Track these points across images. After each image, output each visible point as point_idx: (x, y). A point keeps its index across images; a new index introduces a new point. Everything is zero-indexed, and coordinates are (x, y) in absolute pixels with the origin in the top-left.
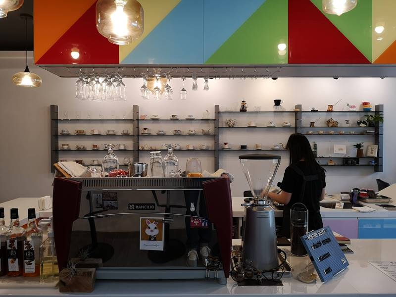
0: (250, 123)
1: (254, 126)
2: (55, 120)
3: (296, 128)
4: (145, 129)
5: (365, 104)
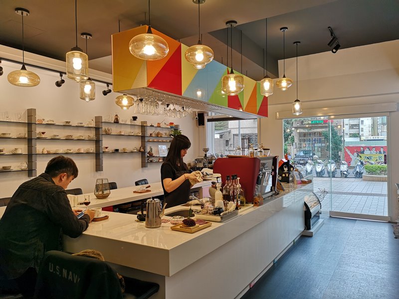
0: (120, 132)
3: (143, 137)
4: (43, 133)
5: (172, 124)
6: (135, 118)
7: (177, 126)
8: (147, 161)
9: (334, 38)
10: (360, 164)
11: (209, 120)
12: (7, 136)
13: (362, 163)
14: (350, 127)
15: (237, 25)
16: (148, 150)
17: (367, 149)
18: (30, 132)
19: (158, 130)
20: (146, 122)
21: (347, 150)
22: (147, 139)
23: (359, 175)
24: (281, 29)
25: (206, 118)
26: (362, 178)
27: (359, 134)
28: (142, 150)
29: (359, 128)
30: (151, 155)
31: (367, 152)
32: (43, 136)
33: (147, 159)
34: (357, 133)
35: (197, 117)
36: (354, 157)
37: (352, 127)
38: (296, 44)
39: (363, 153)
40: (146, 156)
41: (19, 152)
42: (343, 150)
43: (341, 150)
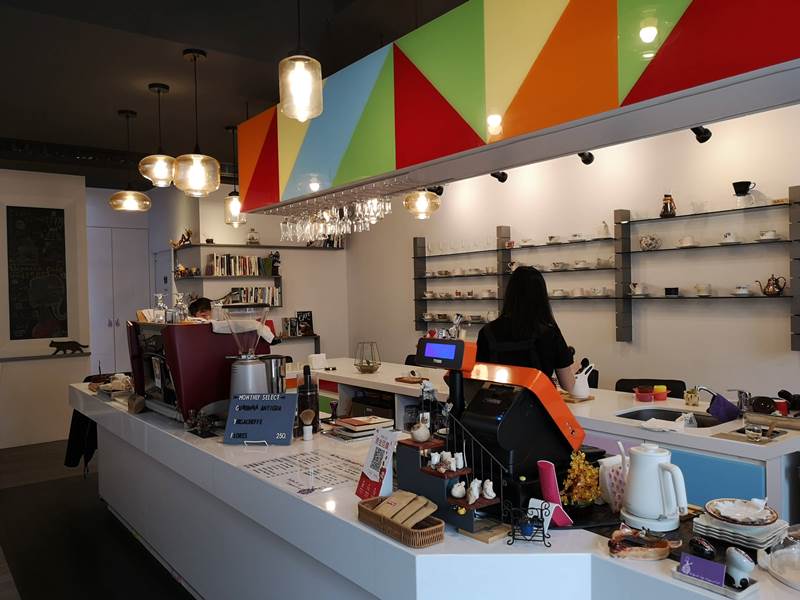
0: (682, 240)
1: (689, 245)
2: (420, 259)
4: (512, 264)
6: (742, 188)
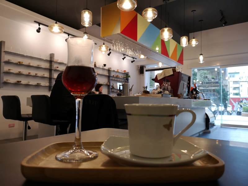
3: (109, 77)
4: (58, 67)
5: (125, 71)
6: (105, 65)
7: (128, 73)
8: (111, 91)
9: (223, 17)
10: (240, 107)
11: (147, 71)
12: (40, 66)
13: (241, 106)
14: (233, 89)
15: (169, 2)
16: (111, 84)
17: (245, 100)
18: (51, 66)
19: (117, 74)
20: (111, 68)
21: (231, 100)
22: (111, 78)
23: (239, 113)
24: (192, 11)
25: (145, 69)
26: (241, 115)
27: (239, 93)
28: (108, 84)
29: (239, 90)
30: (113, 88)
31: (244, 101)
32: (58, 69)
33: (111, 89)
34: (238, 92)
35: (139, 68)
36: (236, 104)
37: (235, 88)
38: (200, 22)
39: (242, 102)
40: (110, 88)
41: (46, 76)
42: (229, 100)
43: (227, 100)
